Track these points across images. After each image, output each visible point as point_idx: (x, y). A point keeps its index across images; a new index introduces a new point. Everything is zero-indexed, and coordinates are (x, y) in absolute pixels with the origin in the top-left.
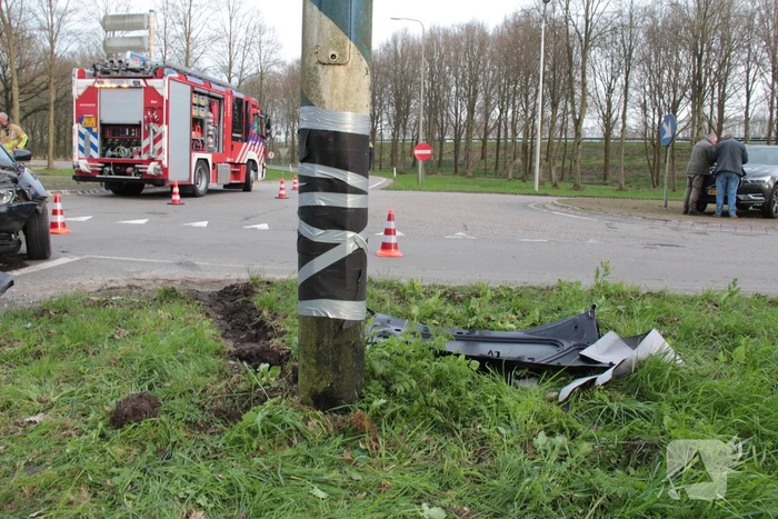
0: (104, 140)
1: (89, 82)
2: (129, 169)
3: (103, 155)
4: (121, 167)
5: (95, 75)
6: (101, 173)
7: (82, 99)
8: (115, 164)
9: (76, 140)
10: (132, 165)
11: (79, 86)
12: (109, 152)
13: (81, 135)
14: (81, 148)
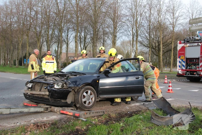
0: (187, 64)
1: (183, 45)
2: (195, 73)
3: (186, 68)
4: (192, 72)
5: (184, 43)
6: (186, 74)
7: (180, 50)
8: (190, 72)
9: (178, 64)
10: (196, 72)
11: (179, 47)
12: (189, 67)
13: (180, 62)
14: (179, 66)
